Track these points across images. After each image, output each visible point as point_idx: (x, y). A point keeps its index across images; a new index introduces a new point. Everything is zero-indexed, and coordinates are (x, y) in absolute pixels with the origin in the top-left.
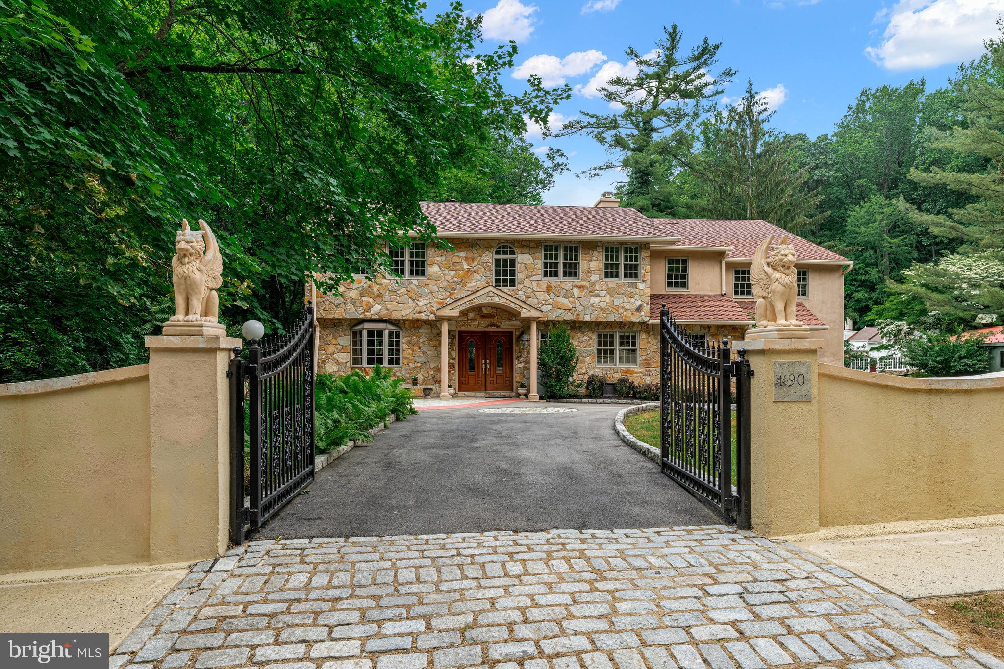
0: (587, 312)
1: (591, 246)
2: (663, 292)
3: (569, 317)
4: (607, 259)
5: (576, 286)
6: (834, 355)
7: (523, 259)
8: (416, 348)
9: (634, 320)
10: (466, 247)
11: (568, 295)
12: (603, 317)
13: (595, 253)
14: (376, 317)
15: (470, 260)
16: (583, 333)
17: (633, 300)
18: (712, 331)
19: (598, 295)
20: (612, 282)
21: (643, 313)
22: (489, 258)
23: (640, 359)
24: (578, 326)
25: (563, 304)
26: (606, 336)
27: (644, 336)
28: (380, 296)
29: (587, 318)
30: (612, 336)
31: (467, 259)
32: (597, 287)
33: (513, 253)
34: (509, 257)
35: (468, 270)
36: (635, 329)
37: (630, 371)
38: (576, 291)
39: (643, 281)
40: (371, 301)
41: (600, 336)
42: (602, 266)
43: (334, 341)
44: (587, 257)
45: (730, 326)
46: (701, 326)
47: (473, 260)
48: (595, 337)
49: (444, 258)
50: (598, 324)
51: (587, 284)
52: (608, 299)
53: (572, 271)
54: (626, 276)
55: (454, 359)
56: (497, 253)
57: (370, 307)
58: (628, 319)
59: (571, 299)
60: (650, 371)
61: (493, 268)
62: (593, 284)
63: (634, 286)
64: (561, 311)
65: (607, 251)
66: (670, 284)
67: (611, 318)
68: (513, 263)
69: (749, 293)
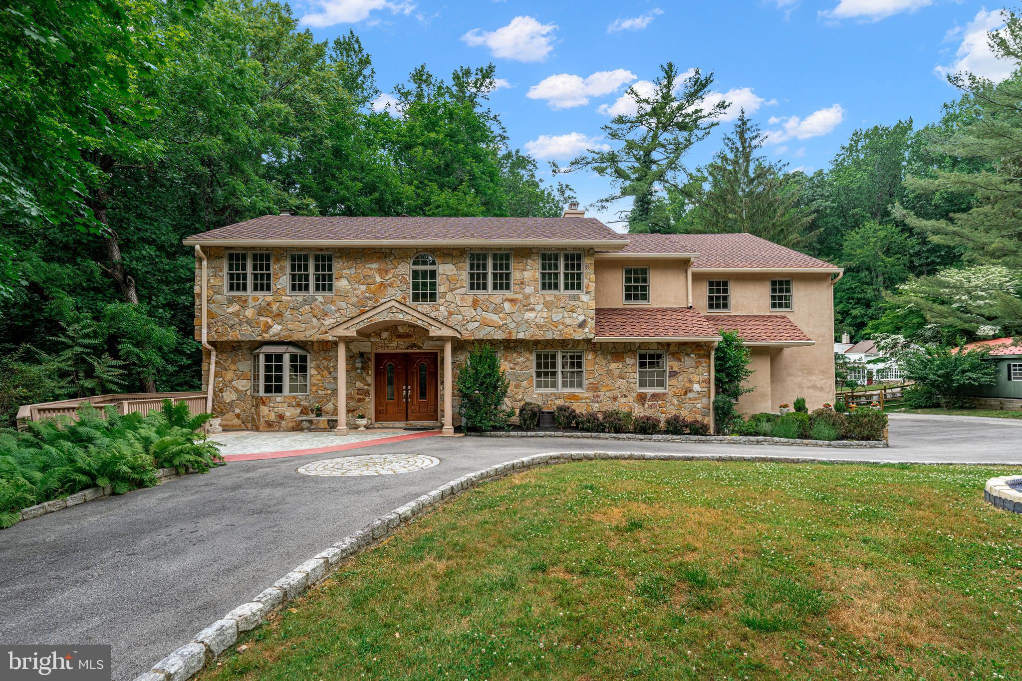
0: (521, 329)
1: (524, 253)
2: (622, 306)
3: (499, 335)
4: (544, 268)
5: (507, 300)
6: (823, 373)
7: (445, 269)
8: (326, 373)
9: (577, 338)
10: (379, 258)
11: (498, 310)
12: (539, 335)
13: (530, 262)
14: (276, 338)
15: (382, 272)
16: (519, 353)
17: (575, 315)
18: (672, 348)
19: (533, 310)
20: (550, 295)
21: (587, 330)
22: (406, 269)
23: (586, 382)
24: (511, 345)
25: (491, 320)
26: (546, 357)
27: (590, 356)
28: (279, 315)
29: (521, 336)
30: (554, 357)
31: (379, 271)
32: (532, 300)
33: (434, 263)
34: (428, 268)
35: (382, 284)
36: (580, 348)
37: (574, 397)
38: (507, 306)
39: (587, 293)
40: (270, 320)
41: (539, 357)
42: (538, 275)
43: (233, 367)
44: (521, 266)
45: (693, 343)
46: (659, 343)
47: (387, 272)
48: (533, 358)
49: (353, 270)
50: (536, 343)
51: (520, 297)
52: (545, 315)
53: (502, 282)
54: (566, 287)
55: (369, 385)
56: (414, 264)
57: (268, 327)
58: (570, 337)
59: (501, 315)
60: (598, 396)
61: (410, 280)
62: (527, 297)
63: (576, 298)
64: (489, 328)
65: (544, 258)
66: (628, 297)
67: (549, 336)
68: (433, 274)
69: (725, 306)
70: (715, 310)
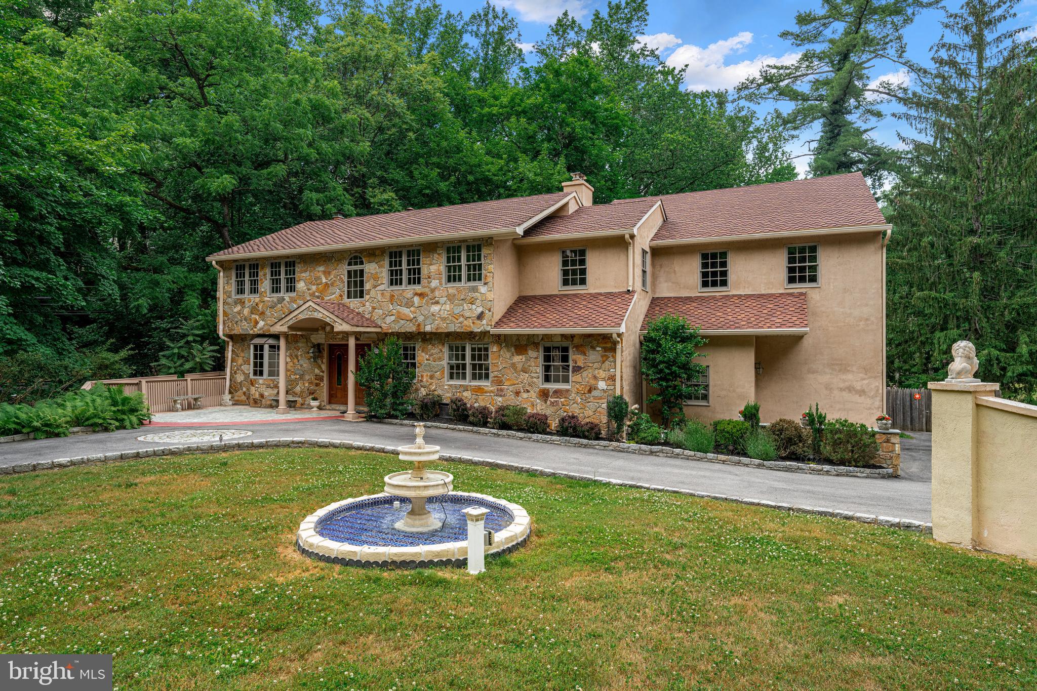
0: (428, 322)
1: (431, 247)
2: (557, 293)
3: (411, 328)
4: (448, 262)
5: (416, 294)
7: (370, 268)
8: (296, 361)
9: (476, 330)
10: (325, 261)
11: (409, 304)
12: (444, 328)
13: (436, 255)
14: (261, 332)
15: (328, 274)
16: (433, 345)
17: (474, 307)
18: (576, 340)
19: (437, 303)
20: (452, 287)
21: (484, 322)
22: (343, 270)
23: (491, 375)
24: (428, 338)
25: (404, 314)
26: (457, 349)
27: (495, 349)
28: (263, 313)
29: (428, 329)
30: (464, 349)
31: (324, 272)
32: (437, 293)
33: (362, 263)
34: (358, 267)
35: (326, 284)
36: (486, 340)
37: (479, 390)
38: (416, 299)
39: (485, 284)
40: (257, 317)
41: (451, 349)
42: (443, 268)
43: (242, 355)
44: (427, 261)
46: (562, 335)
47: (329, 273)
48: (446, 350)
49: (308, 273)
50: (448, 335)
51: (427, 290)
52: (448, 307)
53: (415, 279)
54: (469, 280)
55: (323, 372)
56: (350, 264)
57: (257, 323)
58: (469, 330)
59: (412, 309)
60: (502, 390)
61: (346, 279)
62: (433, 291)
63: (475, 289)
64: (402, 322)
65: (448, 251)
66: (565, 282)
67: (452, 328)
68: (362, 271)
69: (724, 283)
70: (710, 289)
